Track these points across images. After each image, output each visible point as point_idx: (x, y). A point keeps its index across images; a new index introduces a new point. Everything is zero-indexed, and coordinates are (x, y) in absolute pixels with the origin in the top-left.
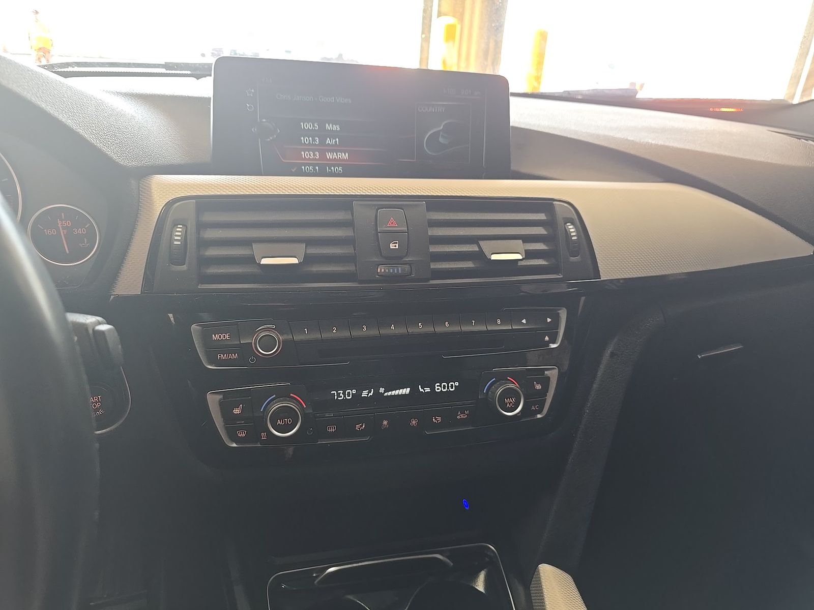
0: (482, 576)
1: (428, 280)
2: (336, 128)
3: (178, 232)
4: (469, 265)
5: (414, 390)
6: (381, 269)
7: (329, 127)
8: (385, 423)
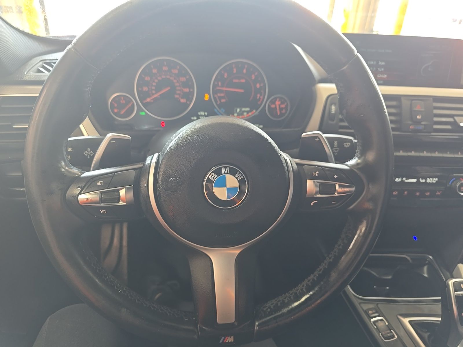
0: (425, 268)
1: (431, 133)
2: (384, 63)
3: (333, 108)
4: (449, 127)
5: (418, 180)
6: (412, 127)
7: (380, 63)
8: (406, 192)
